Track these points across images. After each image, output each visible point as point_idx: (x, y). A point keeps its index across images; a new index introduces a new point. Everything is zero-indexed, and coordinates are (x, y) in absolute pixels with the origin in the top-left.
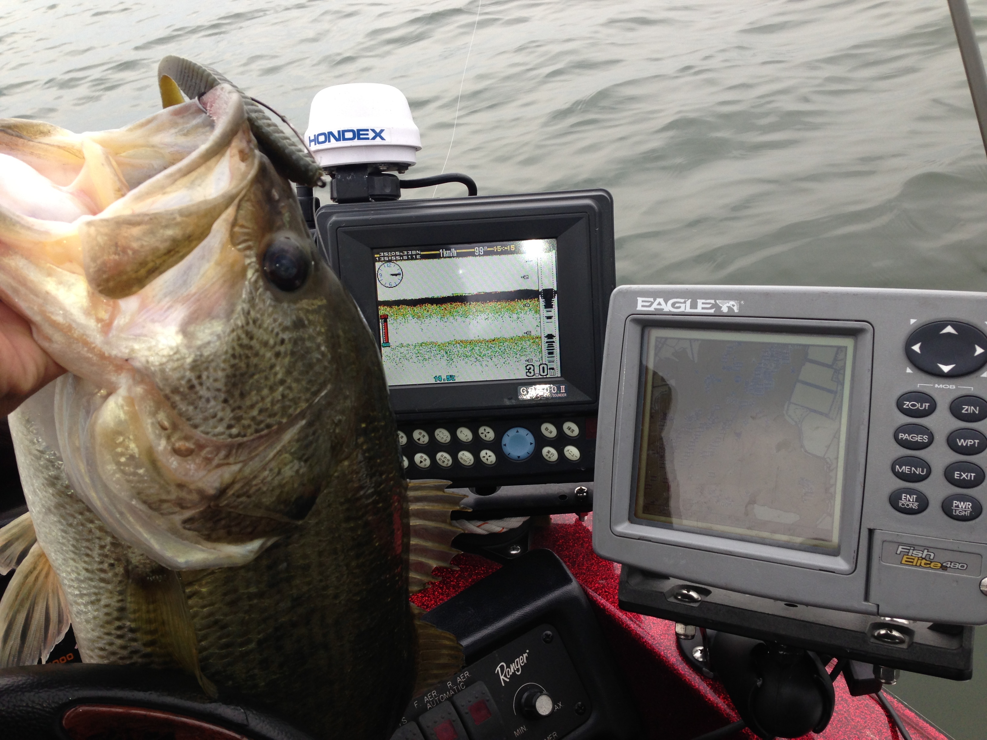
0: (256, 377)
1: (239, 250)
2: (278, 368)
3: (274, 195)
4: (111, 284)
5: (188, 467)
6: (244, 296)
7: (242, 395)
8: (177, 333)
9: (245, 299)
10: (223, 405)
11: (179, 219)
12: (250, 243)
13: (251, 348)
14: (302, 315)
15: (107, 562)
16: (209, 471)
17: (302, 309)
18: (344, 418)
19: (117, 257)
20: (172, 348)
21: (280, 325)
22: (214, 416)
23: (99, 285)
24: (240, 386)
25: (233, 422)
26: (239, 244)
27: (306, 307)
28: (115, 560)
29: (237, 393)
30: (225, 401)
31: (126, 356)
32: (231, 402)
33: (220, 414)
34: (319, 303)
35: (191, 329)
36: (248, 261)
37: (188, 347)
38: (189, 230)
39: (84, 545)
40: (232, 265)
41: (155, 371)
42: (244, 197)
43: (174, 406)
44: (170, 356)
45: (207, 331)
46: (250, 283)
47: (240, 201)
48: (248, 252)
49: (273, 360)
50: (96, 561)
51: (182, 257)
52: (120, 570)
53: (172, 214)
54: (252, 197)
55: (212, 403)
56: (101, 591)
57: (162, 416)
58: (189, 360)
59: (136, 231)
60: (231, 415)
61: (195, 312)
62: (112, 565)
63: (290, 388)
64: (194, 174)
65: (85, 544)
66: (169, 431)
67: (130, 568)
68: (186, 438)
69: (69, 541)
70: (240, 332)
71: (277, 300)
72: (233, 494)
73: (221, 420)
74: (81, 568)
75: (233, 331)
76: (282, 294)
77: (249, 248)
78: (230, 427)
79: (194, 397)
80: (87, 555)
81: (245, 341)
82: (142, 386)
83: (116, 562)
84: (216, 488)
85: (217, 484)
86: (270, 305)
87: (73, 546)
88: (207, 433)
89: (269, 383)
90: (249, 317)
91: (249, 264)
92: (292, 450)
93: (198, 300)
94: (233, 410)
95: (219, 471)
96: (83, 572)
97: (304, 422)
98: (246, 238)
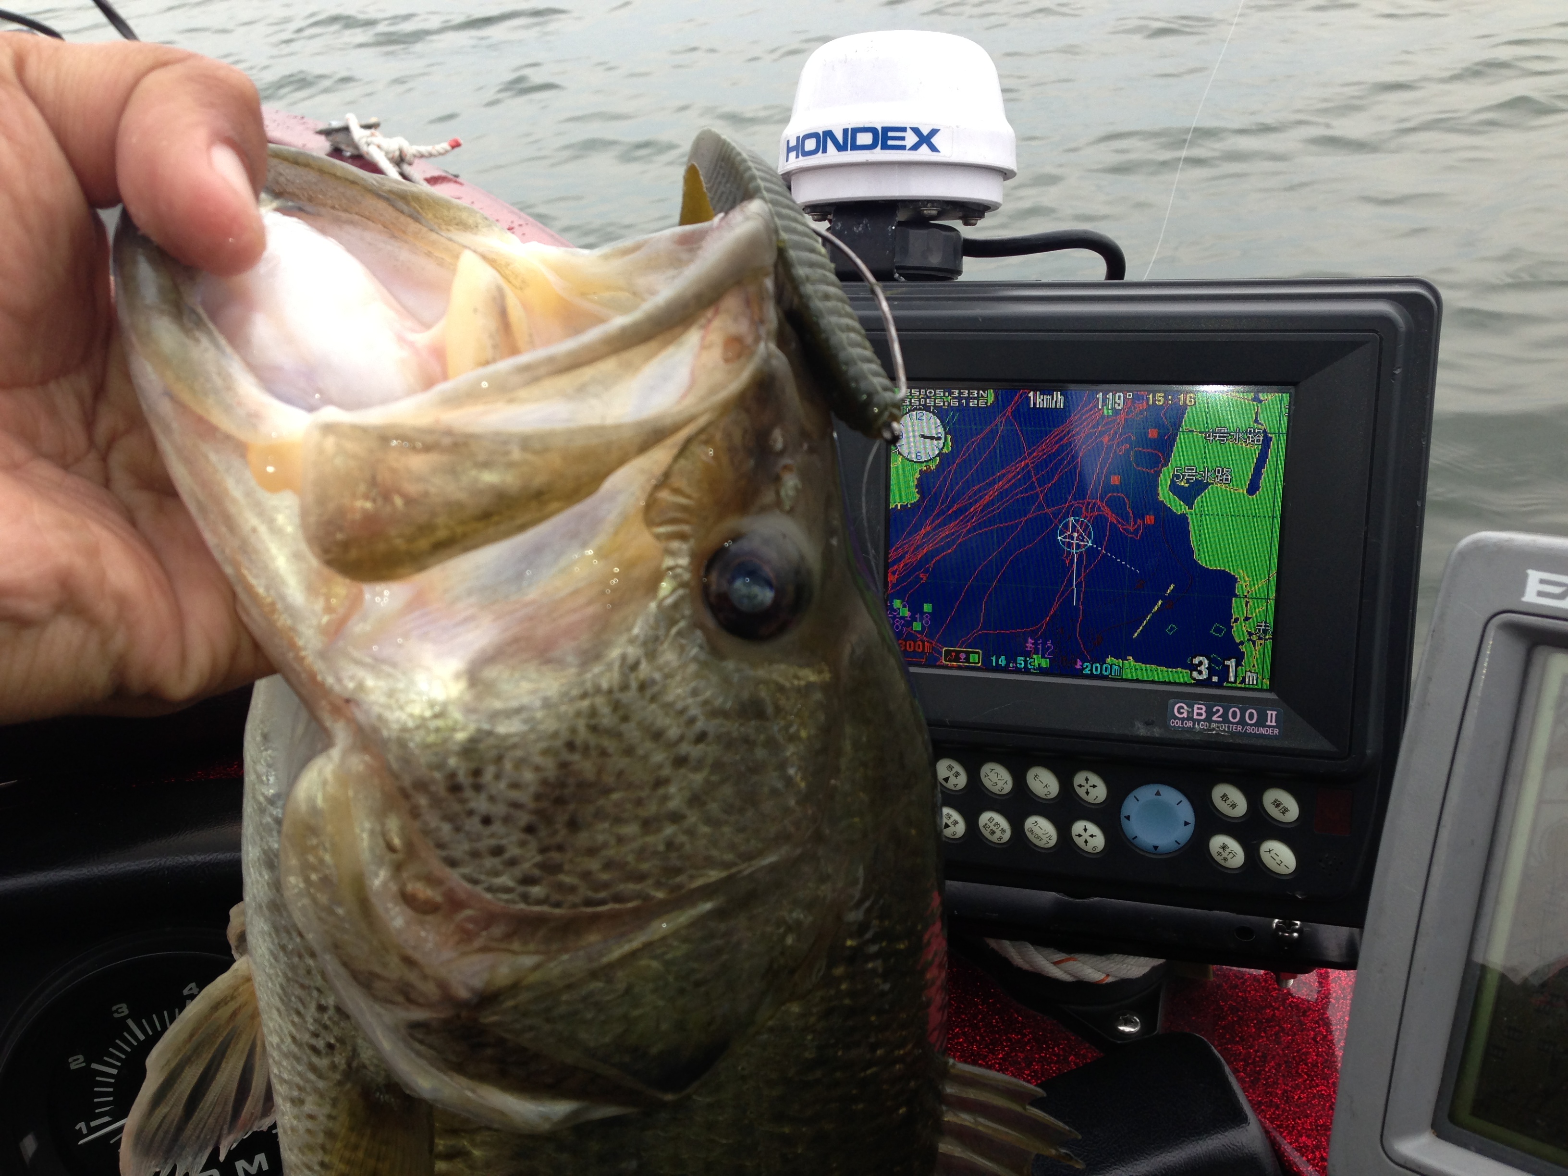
0: (616, 796)
1: (658, 537)
2: (672, 789)
3: (775, 441)
4: (354, 554)
5: (423, 934)
6: (636, 631)
7: (573, 825)
8: (457, 676)
9: (637, 637)
10: (523, 836)
11: (516, 454)
12: (686, 528)
13: (618, 735)
14: (763, 693)
15: (324, 1039)
16: (464, 954)
17: (766, 682)
18: (810, 919)
19: (368, 505)
20: (432, 704)
21: (706, 703)
22: (497, 851)
23: (326, 551)
24: (572, 807)
25: (537, 872)
26: (661, 524)
27: (781, 680)
28: (338, 1039)
29: (562, 818)
30: (530, 829)
31: (346, 695)
32: (543, 833)
33: (514, 851)
34: (813, 677)
35: (490, 673)
36: (669, 562)
37: (469, 710)
38: (539, 481)
39: (296, 993)
40: (628, 566)
41: (389, 739)
42: (702, 431)
43: (415, 813)
44: (423, 719)
45: (526, 686)
46: (660, 606)
47: (688, 442)
48: (675, 545)
49: (666, 771)
50: (308, 1029)
51: (523, 528)
52: (340, 1059)
53: (505, 443)
54: (718, 436)
55: (497, 827)
56: (308, 1087)
57: (393, 824)
58: (461, 736)
59: (418, 463)
60: (538, 858)
61: (515, 640)
62: (330, 1046)
63: (691, 833)
64: (587, 373)
65: (298, 991)
66: (400, 856)
67: (354, 1064)
68: (431, 880)
69: (277, 976)
70: (600, 701)
71: (715, 651)
72: (515, 1007)
73: (513, 862)
74: (286, 1032)
75: (584, 696)
76: (726, 642)
77: (682, 537)
78: (528, 880)
79: (456, 807)
80: (298, 1013)
81: (607, 719)
82: (367, 758)
83: (338, 1045)
84: (472, 990)
85: (478, 983)
86: (695, 659)
87: (282, 986)
88: (475, 882)
89: (644, 813)
90: (632, 676)
91: (671, 569)
92: (669, 956)
93: (530, 618)
94: (543, 850)
95: (488, 959)
96: (289, 1040)
97: (708, 906)
98: (678, 515)
